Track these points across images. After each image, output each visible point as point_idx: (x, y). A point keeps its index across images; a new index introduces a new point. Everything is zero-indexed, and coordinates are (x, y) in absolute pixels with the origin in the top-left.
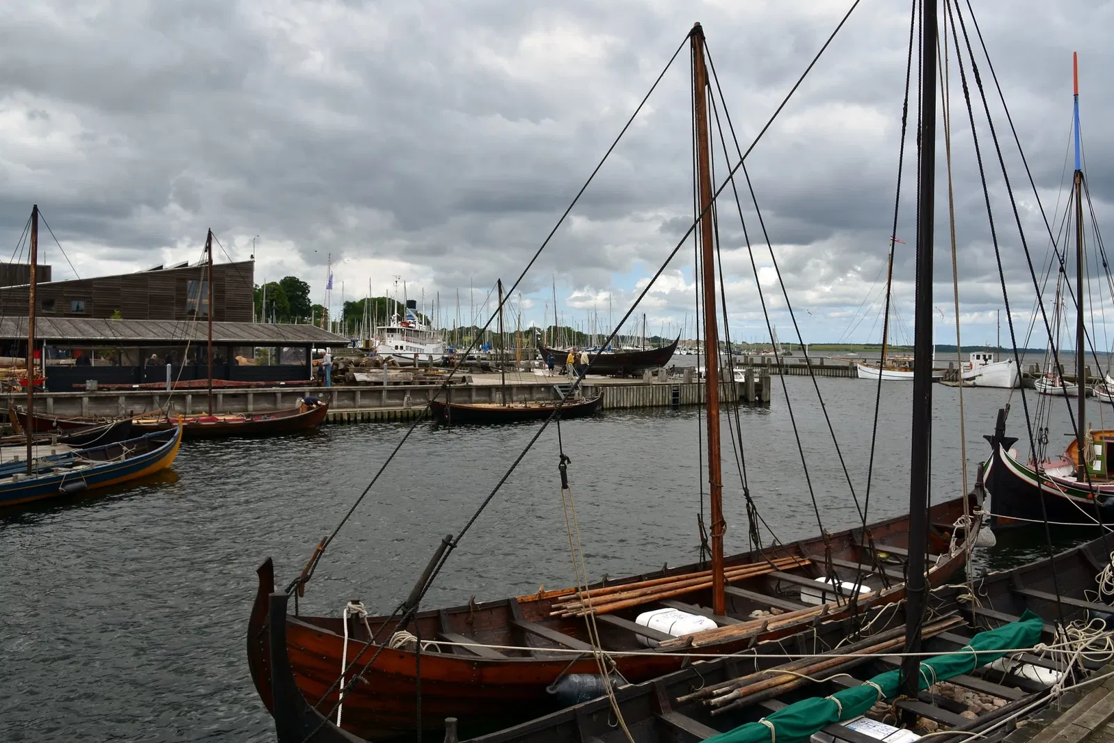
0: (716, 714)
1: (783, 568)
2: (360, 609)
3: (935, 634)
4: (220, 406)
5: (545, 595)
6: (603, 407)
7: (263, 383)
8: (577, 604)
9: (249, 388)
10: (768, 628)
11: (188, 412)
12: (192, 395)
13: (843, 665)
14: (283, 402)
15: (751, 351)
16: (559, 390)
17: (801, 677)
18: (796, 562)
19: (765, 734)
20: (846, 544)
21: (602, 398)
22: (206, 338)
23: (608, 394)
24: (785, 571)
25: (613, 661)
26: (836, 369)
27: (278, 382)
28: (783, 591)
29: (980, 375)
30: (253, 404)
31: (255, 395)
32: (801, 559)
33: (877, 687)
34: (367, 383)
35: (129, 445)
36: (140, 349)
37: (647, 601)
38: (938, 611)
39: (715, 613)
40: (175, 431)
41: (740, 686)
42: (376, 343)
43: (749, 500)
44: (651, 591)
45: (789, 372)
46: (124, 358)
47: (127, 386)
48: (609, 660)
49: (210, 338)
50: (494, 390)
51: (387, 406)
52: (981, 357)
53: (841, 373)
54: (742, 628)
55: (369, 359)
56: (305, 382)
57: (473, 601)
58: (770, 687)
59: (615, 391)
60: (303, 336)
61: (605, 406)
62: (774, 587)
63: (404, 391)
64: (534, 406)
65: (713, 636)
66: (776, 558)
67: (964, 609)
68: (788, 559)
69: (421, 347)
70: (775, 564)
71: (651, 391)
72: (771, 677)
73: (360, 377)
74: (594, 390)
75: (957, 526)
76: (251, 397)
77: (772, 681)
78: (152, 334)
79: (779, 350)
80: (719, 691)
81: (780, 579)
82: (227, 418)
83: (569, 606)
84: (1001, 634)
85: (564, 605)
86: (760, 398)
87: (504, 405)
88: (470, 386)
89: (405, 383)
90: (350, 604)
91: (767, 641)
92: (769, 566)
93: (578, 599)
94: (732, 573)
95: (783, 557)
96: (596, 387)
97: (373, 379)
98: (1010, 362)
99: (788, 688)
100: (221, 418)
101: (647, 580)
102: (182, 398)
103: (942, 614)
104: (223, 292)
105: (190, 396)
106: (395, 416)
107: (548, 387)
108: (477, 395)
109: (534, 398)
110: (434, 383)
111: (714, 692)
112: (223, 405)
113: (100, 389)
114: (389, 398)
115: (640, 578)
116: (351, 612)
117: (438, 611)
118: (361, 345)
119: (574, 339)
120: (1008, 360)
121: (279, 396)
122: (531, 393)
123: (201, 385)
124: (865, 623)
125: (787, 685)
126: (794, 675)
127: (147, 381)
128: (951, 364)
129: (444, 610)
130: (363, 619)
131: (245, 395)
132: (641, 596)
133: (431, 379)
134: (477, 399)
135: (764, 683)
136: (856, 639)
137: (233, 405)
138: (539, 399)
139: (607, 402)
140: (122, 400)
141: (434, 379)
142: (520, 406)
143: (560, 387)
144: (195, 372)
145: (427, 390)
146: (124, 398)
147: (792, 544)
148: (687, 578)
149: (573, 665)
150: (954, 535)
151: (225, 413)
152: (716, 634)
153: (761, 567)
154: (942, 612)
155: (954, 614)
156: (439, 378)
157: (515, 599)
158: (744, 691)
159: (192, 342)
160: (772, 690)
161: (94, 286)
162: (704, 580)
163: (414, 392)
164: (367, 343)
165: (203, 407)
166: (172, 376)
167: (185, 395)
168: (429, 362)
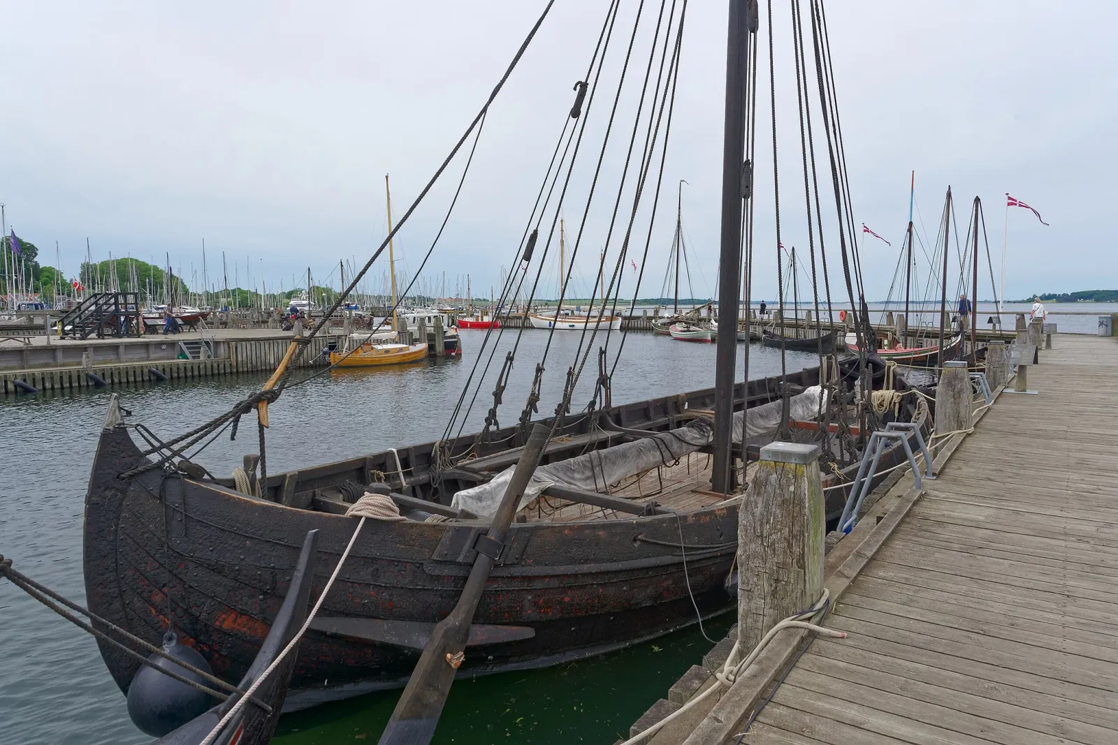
16: (184, 348)
59: (254, 347)
74: (226, 346)
107: (171, 344)
143: (185, 344)
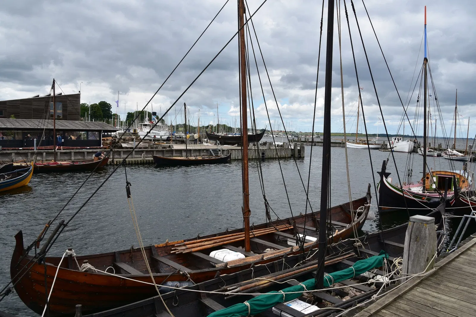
0: (227, 299)
1: (281, 230)
2: (72, 253)
3: (340, 261)
4: (59, 158)
5: (169, 244)
6: (231, 159)
7: (79, 148)
8: (184, 248)
9: (73, 150)
10: (264, 258)
11: (44, 160)
12: (46, 153)
13: (294, 276)
14: (87, 156)
15: (303, 136)
16: (212, 152)
17: (272, 281)
18: (287, 227)
19: (245, 308)
20: (310, 219)
21: (230, 155)
22: (53, 128)
23: (233, 154)
24: (282, 231)
25: (189, 275)
26: (336, 144)
27: (86, 147)
28: (281, 240)
29: (396, 147)
30: (74, 157)
31: (75, 153)
32: (290, 226)
33: (304, 286)
34: (126, 148)
35: (8, 175)
36: (23, 132)
37: (217, 246)
38: (344, 250)
39: (246, 251)
40: (29, 169)
41: (241, 286)
42: (138, 131)
43: (266, 200)
44: (218, 241)
45: (316, 145)
46: (16, 136)
47: (17, 148)
48: (187, 274)
49: (55, 127)
50: (183, 151)
51: (135, 158)
52: (397, 139)
53: (338, 145)
54: (254, 258)
55: (130, 138)
56: (98, 147)
57: (133, 247)
58: (255, 286)
59: (236, 152)
60: (98, 127)
61: (232, 159)
62: (276, 238)
63: (143, 152)
64: (200, 158)
65: (241, 262)
66: (279, 226)
67: (355, 249)
68: (284, 226)
69: (158, 132)
70: (277, 228)
71: (252, 152)
72: (258, 281)
73: (124, 145)
74: (227, 152)
75: (358, 211)
76: (73, 154)
77: (257, 283)
78: (29, 125)
79: (314, 135)
80: (230, 288)
81: (279, 235)
82: (62, 163)
83: (179, 248)
84: (368, 261)
85: (177, 248)
86: (300, 156)
87: (187, 158)
88: (172, 149)
89: (144, 148)
90: (67, 251)
91: (260, 265)
92: (275, 229)
93: (185, 245)
94: (257, 233)
95: (281, 225)
96: (228, 150)
97: (130, 146)
98: (408, 141)
99: (265, 287)
100: (59, 163)
101: (218, 236)
102: (40, 154)
103: (346, 252)
104: (67, 107)
105: (45, 153)
106: (138, 162)
107: (207, 150)
108: (175, 154)
109: (201, 155)
110: (157, 148)
111: (228, 289)
112: (60, 157)
113: (3, 150)
114: (136, 154)
115: (215, 235)
116: (68, 254)
117: (115, 252)
118: (132, 131)
119: (226, 130)
120: (407, 140)
121: (86, 153)
122: (200, 153)
123: (51, 148)
124: (309, 256)
125: (265, 285)
126: (269, 280)
127: (26, 146)
128: (384, 142)
129: (118, 252)
130: (74, 257)
131: (70, 153)
132: (214, 243)
133: (156, 146)
134: (176, 155)
135: (253, 284)
136: (303, 263)
137: (65, 157)
138: (204, 155)
139: (233, 157)
140: (13, 154)
141: (158, 146)
142: (194, 158)
143: (212, 150)
144: (48, 143)
145: (153, 151)
146: (14, 154)
147: (286, 219)
148: (236, 235)
149: (170, 276)
150: (356, 215)
151: (62, 160)
152: (242, 261)
153: (270, 230)
154: (346, 251)
155: (351, 252)
156: (160, 146)
157: (154, 246)
158: (242, 288)
159: (46, 129)
160: (256, 287)
161: (7, 104)
162: (241, 237)
163: (147, 152)
164: (135, 130)
165: (52, 158)
166: (36, 144)
167: (43, 153)
168: (160, 139)
